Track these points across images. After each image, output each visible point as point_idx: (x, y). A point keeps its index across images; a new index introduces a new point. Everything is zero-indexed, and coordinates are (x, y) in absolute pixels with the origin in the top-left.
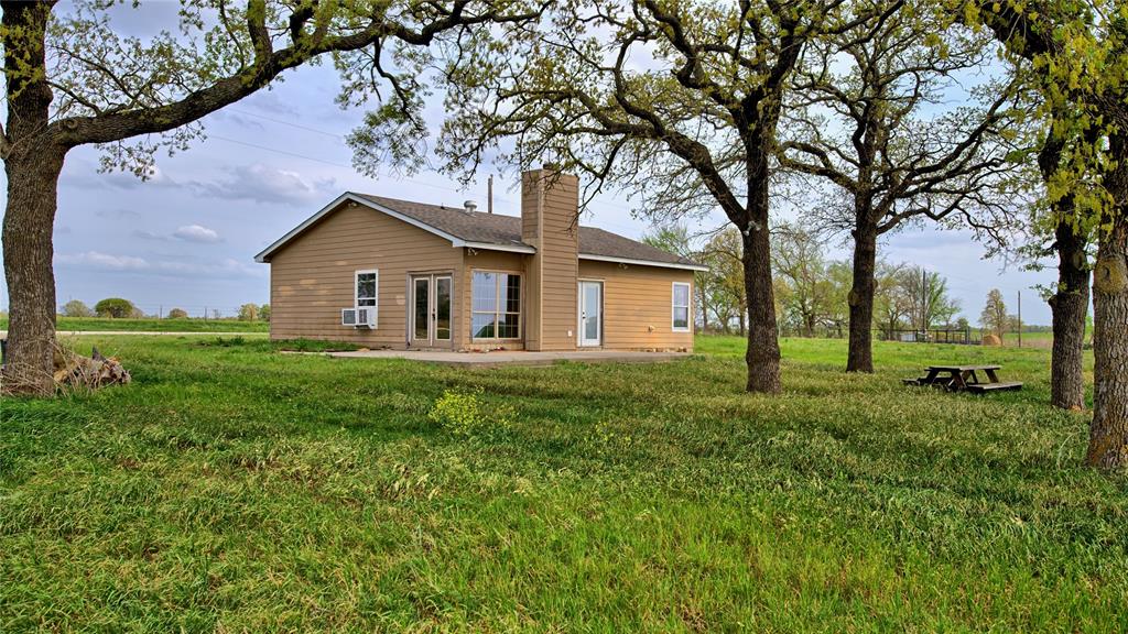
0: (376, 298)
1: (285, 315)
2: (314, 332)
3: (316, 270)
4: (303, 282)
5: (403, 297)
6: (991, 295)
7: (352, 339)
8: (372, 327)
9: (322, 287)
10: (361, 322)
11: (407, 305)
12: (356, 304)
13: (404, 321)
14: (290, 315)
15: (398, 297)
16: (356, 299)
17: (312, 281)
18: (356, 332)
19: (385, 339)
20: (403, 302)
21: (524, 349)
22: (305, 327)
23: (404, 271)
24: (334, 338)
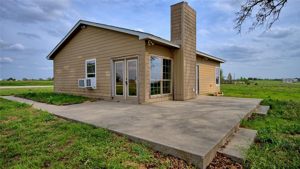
0: (95, 73)
1: (59, 82)
2: (69, 90)
3: (69, 61)
4: (65, 67)
5: (109, 72)
6: (229, 74)
7: (85, 93)
8: (93, 88)
9: (72, 69)
10: (87, 85)
11: (111, 76)
12: (86, 76)
13: (110, 85)
14: (60, 82)
15: (106, 72)
16: (86, 74)
17: (68, 67)
18: (86, 90)
19: (100, 94)
20: (109, 75)
21: (174, 100)
22: (66, 87)
23: (110, 58)
24: (77, 93)
